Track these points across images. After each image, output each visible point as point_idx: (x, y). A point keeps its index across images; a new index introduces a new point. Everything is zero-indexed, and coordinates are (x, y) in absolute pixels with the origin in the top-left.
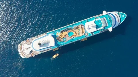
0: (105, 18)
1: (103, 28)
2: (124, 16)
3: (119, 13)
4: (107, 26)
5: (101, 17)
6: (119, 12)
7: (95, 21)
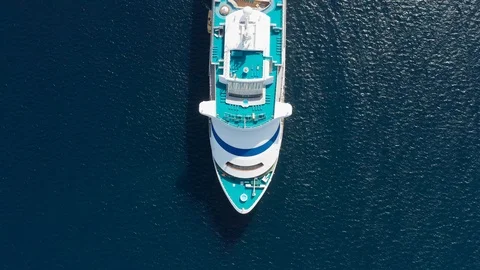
0: (262, 101)
1: (226, 76)
2: (244, 202)
3: (262, 186)
4: (227, 101)
5: (271, 88)
6: (266, 187)
7: (265, 58)
